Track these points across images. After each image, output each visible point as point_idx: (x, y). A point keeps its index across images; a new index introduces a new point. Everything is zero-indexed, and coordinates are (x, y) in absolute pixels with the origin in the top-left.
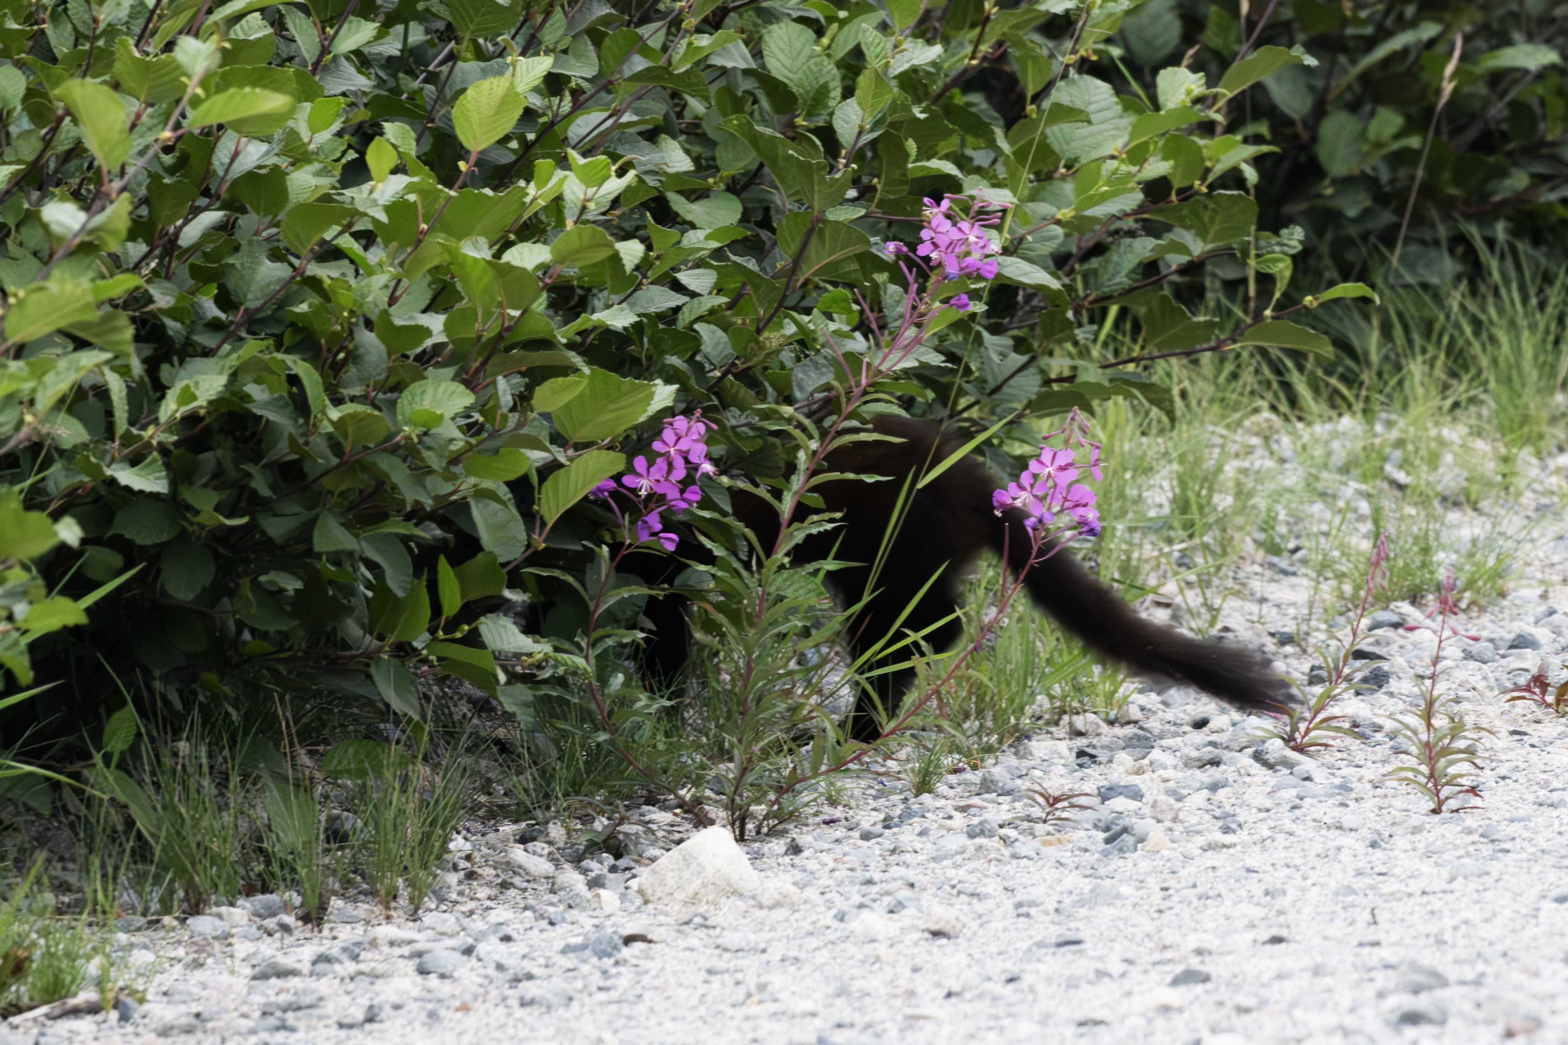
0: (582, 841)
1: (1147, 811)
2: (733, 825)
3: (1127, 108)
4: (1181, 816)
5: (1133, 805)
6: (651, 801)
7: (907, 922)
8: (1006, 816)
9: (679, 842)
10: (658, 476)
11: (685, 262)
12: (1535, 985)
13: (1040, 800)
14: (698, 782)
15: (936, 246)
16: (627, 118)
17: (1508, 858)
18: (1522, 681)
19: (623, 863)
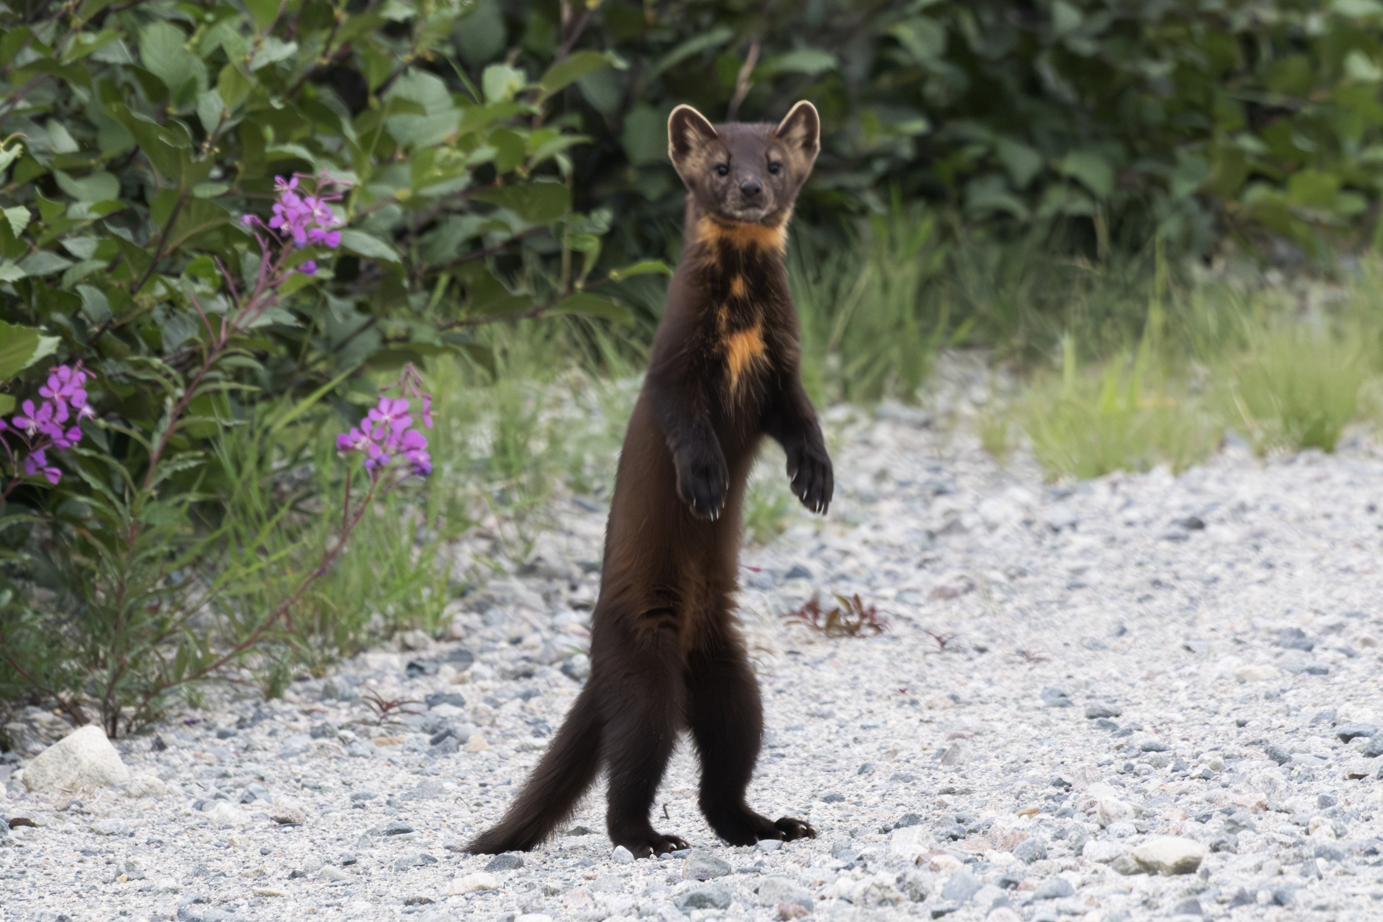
1: (468, 716)
2: (106, 724)
3: (458, 103)
4: (498, 721)
5: (456, 711)
6: (35, 702)
7: (258, 811)
8: (345, 720)
9: (60, 738)
10: (44, 418)
11: (70, 231)
12: (806, 874)
13: (375, 705)
14: (75, 686)
15: (285, 219)
16: (22, 105)
17: (784, 762)
18: (798, 607)
19: (9, 756)
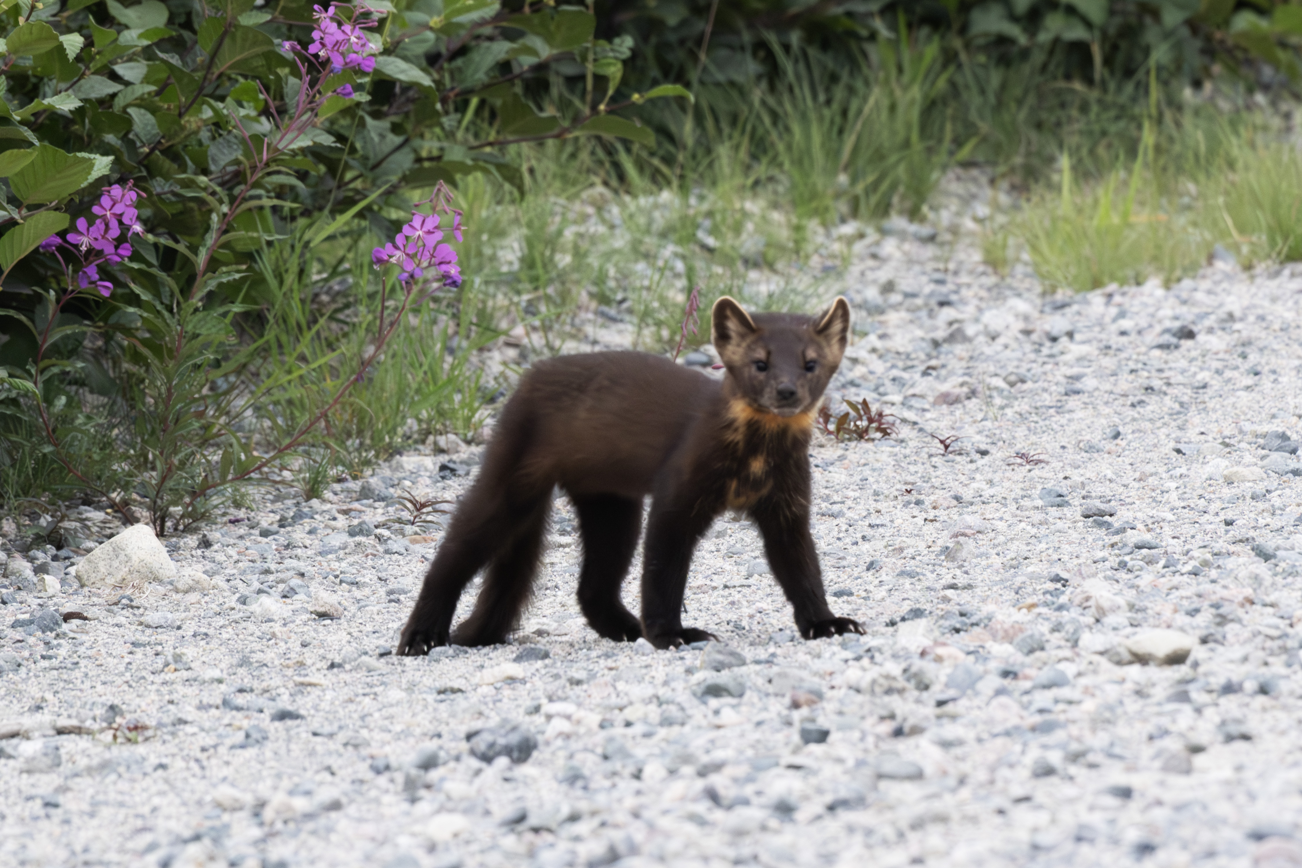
0: (30, 534)
2: (154, 523)
6: (87, 502)
7: (298, 605)
8: (381, 519)
9: (111, 536)
10: (97, 235)
11: (121, 57)
12: (817, 665)
13: (409, 505)
14: (125, 487)
15: (324, 45)
19: (63, 553)
